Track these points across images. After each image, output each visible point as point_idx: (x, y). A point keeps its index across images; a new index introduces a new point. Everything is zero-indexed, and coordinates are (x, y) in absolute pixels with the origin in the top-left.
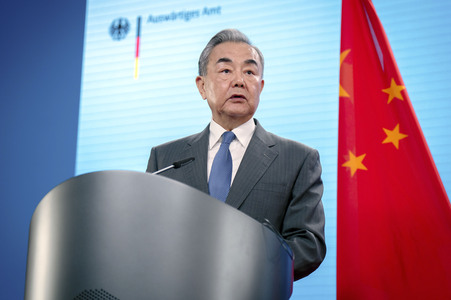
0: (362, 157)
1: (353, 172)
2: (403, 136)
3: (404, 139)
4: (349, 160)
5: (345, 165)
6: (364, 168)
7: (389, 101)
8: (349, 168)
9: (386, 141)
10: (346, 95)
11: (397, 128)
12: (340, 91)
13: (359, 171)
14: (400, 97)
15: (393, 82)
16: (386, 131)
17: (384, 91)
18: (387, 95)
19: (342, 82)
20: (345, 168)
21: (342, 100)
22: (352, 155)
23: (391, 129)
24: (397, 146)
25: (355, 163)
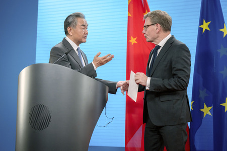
0: (136, 39)
1: (132, 44)
5: (130, 41)
6: (136, 42)
10: (130, 15)
13: (134, 43)
17: (143, 14)
19: (129, 11)
21: (129, 17)
22: (132, 38)
25: (133, 41)
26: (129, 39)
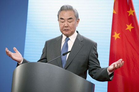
0: (119, 34)
1: (116, 39)
2: (133, 27)
3: (133, 28)
4: (114, 34)
6: (119, 38)
7: (129, 15)
8: (114, 37)
9: (127, 29)
10: (115, 13)
11: (131, 24)
12: (113, 11)
13: (117, 38)
14: (133, 14)
15: (131, 9)
16: (127, 25)
17: (128, 12)
18: (128, 13)
19: (114, 8)
20: (113, 37)
21: (114, 14)
22: (116, 33)
23: (129, 25)
24: (130, 30)
25: (117, 36)
26: (112, 34)
